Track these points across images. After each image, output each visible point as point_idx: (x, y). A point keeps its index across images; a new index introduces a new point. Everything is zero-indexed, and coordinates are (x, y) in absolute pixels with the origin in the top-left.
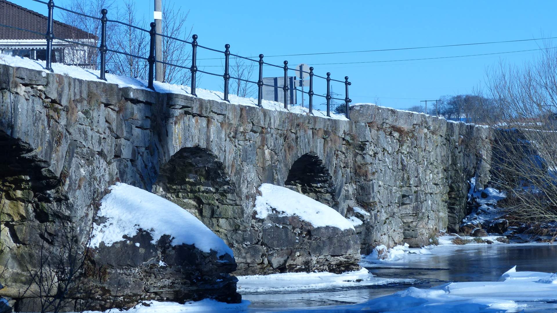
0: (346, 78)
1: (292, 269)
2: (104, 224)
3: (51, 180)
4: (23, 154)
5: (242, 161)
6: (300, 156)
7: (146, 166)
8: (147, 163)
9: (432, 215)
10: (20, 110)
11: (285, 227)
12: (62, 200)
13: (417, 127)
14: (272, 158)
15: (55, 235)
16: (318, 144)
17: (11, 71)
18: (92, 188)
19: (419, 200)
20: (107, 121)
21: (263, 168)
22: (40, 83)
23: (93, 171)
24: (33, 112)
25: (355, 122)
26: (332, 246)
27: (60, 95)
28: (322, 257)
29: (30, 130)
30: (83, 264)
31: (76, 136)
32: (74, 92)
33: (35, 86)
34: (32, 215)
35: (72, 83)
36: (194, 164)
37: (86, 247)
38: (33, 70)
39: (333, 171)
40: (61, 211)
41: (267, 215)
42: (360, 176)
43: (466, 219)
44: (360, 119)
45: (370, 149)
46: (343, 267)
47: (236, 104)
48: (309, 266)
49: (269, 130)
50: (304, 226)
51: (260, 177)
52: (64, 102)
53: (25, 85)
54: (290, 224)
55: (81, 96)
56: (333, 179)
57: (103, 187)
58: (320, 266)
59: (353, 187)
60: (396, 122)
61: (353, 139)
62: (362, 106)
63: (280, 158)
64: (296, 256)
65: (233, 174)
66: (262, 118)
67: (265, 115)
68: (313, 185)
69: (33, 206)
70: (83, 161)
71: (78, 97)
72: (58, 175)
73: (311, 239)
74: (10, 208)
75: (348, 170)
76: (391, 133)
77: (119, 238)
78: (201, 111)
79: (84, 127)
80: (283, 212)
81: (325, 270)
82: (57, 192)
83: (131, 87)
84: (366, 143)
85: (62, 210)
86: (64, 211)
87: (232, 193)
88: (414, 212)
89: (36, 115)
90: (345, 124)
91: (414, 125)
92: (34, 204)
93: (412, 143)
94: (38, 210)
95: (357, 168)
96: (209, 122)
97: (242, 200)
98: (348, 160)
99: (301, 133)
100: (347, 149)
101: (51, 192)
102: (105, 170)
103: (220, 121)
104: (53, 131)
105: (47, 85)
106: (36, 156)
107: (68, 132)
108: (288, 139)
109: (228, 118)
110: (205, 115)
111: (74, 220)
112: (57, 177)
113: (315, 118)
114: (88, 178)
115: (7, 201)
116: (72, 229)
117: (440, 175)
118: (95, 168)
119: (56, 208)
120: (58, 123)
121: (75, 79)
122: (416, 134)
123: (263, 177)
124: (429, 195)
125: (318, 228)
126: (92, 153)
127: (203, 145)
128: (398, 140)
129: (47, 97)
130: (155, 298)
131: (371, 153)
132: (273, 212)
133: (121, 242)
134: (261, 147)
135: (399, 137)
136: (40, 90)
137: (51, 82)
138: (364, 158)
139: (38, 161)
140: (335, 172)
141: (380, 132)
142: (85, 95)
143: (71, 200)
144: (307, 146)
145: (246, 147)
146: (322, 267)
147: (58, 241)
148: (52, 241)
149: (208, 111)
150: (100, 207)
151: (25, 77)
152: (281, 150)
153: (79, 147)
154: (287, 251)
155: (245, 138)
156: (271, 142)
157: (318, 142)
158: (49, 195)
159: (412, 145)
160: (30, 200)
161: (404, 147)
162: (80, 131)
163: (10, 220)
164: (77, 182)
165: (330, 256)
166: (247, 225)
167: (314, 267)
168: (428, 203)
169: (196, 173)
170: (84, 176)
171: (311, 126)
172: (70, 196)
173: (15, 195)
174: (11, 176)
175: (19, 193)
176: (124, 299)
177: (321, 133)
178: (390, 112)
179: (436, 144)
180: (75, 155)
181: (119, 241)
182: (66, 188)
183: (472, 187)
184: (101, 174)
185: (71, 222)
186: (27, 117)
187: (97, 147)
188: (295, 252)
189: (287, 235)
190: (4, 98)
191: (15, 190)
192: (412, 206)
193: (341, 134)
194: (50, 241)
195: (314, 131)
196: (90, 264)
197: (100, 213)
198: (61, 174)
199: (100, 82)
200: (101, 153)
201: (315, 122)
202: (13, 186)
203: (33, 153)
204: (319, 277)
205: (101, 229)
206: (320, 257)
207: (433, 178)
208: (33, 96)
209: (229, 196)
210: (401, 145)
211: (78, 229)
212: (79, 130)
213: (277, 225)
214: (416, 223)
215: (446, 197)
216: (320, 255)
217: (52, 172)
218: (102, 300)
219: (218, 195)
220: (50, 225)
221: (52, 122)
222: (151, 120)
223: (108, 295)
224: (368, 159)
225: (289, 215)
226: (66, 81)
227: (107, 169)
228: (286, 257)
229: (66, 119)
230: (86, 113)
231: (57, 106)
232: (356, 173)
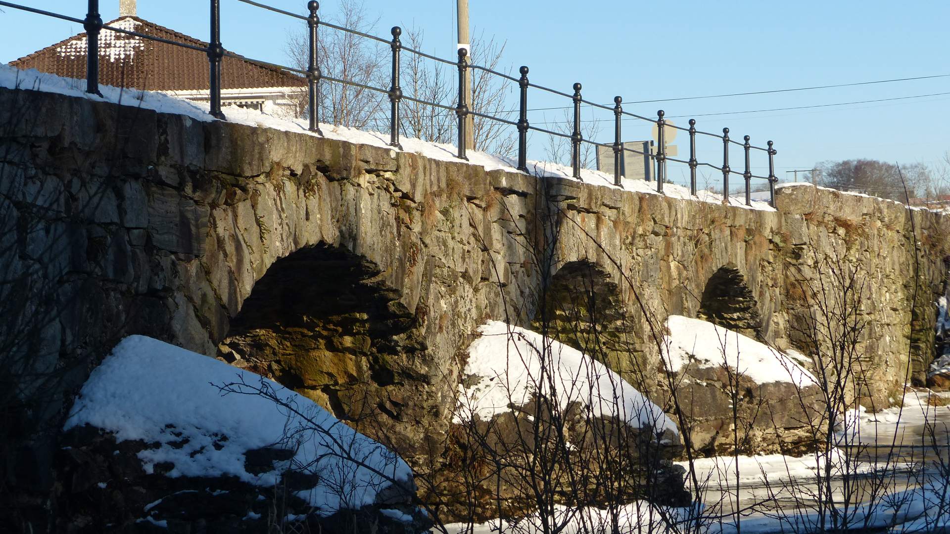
0: (770, 144)
1: (723, 451)
2: (476, 387)
3: (401, 319)
4: (364, 279)
5: (642, 282)
6: (715, 269)
7: (522, 293)
8: (523, 288)
9: (891, 358)
10: (363, 212)
11: (710, 384)
12: (417, 349)
13: (868, 217)
14: (680, 274)
15: (403, 406)
16: (738, 251)
17: (353, 152)
18: (457, 331)
19: (873, 335)
20: (471, 225)
21: (670, 291)
22: (388, 168)
23: (456, 302)
24: (379, 213)
25: (784, 214)
26: (786, 413)
27: (414, 186)
28: (771, 430)
29: (376, 242)
30: (447, 449)
31: (434, 249)
32: (431, 180)
33: (382, 173)
34: (366, 374)
35: (428, 167)
36: (572, 287)
37: (451, 423)
38: (379, 148)
39: (758, 293)
40: (414, 367)
41: (681, 366)
42: (794, 299)
43: (936, 363)
44: (792, 208)
45: (808, 257)
46: (804, 446)
47: (633, 190)
48: (750, 446)
49: (675, 230)
50: (741, 382)
51: (665, 305)
52: (418, 197)
53: (369, 172)
54: (719, 380)
55: (439, 187)
56: (759, 305)
57: (469, 329)
58: (768, 445)
59: (784, 318)
60: (840, 210)
61: (785, 241)
62: (794, 188)
63: (691, 274)
64: (730, 429)
65: (631, 303)
66: (667, 212)
67: (670, 207)
68: (725, 315)
69: (368, 360)
70: (443, 289)
71: (435, 188)
72: (413, 311)
73: (752, 403)
74: (332, 365)
75: (777, 290)
76: (835, 229)
77: (503, 408)
78: (589, 204)
79: (443, 234)
80: (707, 361)
81: (776, 451)
82: (409, 337)
83: (503, 170)
84: (803, 246)
85: (416, 366)
86: (419, 367)
87: (629, 332)
88: (868, 355)
89: (382, 218)
90: (772, 217)
91: (864, 214)
92: (371, 358)
93: (861, 244)
94: (377, 367)
95: (789, 287)
96: (599, 220)
97: (644, 342)
98: (776, 275)
99: (716, 235)
100: (775, 257)
101: (399, 338)
102: (471, 301)
103: (612, 219)
104: (404, 242)
105: (396, 171)
106: (383, 282)
107: (424, 243)
108: (701, 244)
109: (623, 214)
110: (595, 210)
111: (433, 382)
112: (412, 314)
113: (735, 209)
114: (450, 313)
115: (328, 353)
116: (430, 395)
117: (899, 294)
118: (459, 298)
119: (405, 363)
120: (410, 229)
121: (430, 160)
122: (867, 230)
123: (670, 305)
124: (886, 327)
125: (764, 384)
126: (454, 276)
127: (592, 258)
128: (845, 240)
129: (396, 190)
130: (560, 500)
131: (810, 262)
132: (690, 360)
133: (505, 413)
134: (665, 258)
135: (845, 235)
136: (388, 180)
137: (402, 166)
138: (799, 271)
139: (384, 290)
140: (761, 294)
141: (822, 229)
142: (443, 185)
143: (430, 350)
144: (724, 254)
145: (647, 258)
146: (771, 447)
147: (407, 414)
148: (398, 414)
149: (599, 203)
150: (468, 360)
151: (371, 160)
152: (691, 262)
153: (438, 266)
154: (715, 422)
155: (646, 244)
156: (678, 250)
157: (738, 247)
158: (397, 342)
159: (861, 248)
160: (365, 350)
161: (852, 252)
162: (438, 241)
163: (332, 382)
164: (437, 322)
165: (782, 429)
166: (651, 382)
167: (758, 447)
168: (885, 340)
169: (573, 300)
170: (445, 311)
171: (729, 222)
172: (428, 343)
173: (341, 344)
174: (339, 314)
175: (348, 341)
176: (512, 503)
177: (742, 233)
178: (831, 195)
179: (892, 245)
180: (433, 279)
181: (502, 412)
182: (423, 331)
183: (942, 311)
184: (467, 308)
185: (428, 383)
186: (371, 222)
187: (460, 265)
188: (729, 424)
189: (714, 397)
190: (344, 193)
191: (341, 335)
192: (863, 345)
193: (767, 233)
194: (395, 414)
195: (733, 229)
196: (458, 450)
197: (469, 368)
198: (417, 309)
199: (462, 164)
200: (465, 275)
201: (735, 215)
202: (340, 330)
203: (379, 278)
204: (768, 463)
205: (473, 394)
206: (767, 431)
207: (890, 299)
208: (378, 188)
209: (623, 337)
210: (848, 249)
211: (440, 394)
212: (438, 238)
213: (698, 381)
214: (871, 372)
215: (907, 330)
216: (768, 427)
217: (403, 307)
218: (480, 505)
219: (606, 335)
220: (394, 390)
221: (403, 229)
222: (526, 220)
223: (487, 497)
224: (807, 272)
225: (716, 366)
226: (420, 163)
227: (474, 300)
228: (715, 432)
229: (420, 223)
230: (445, 212)
231: (409, 202)
232: (788, 295)
